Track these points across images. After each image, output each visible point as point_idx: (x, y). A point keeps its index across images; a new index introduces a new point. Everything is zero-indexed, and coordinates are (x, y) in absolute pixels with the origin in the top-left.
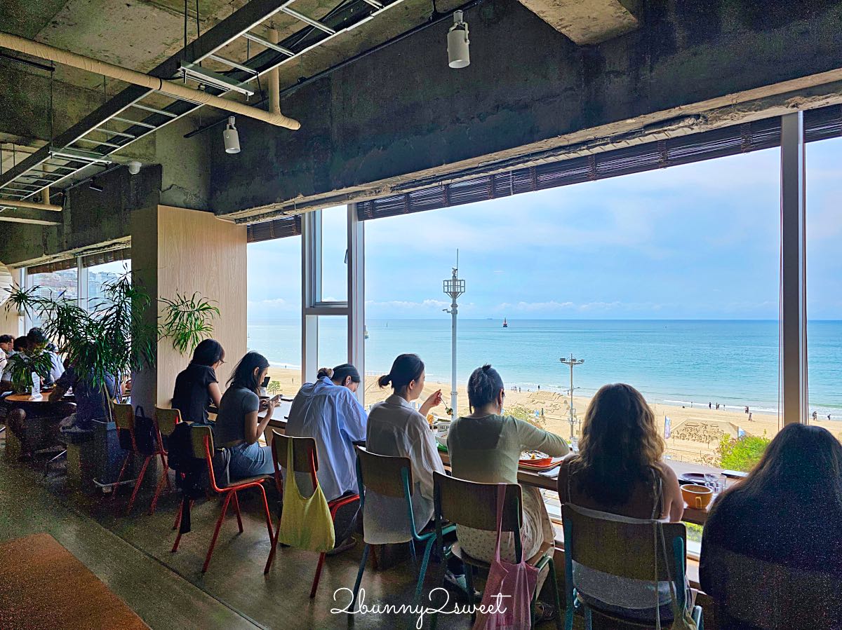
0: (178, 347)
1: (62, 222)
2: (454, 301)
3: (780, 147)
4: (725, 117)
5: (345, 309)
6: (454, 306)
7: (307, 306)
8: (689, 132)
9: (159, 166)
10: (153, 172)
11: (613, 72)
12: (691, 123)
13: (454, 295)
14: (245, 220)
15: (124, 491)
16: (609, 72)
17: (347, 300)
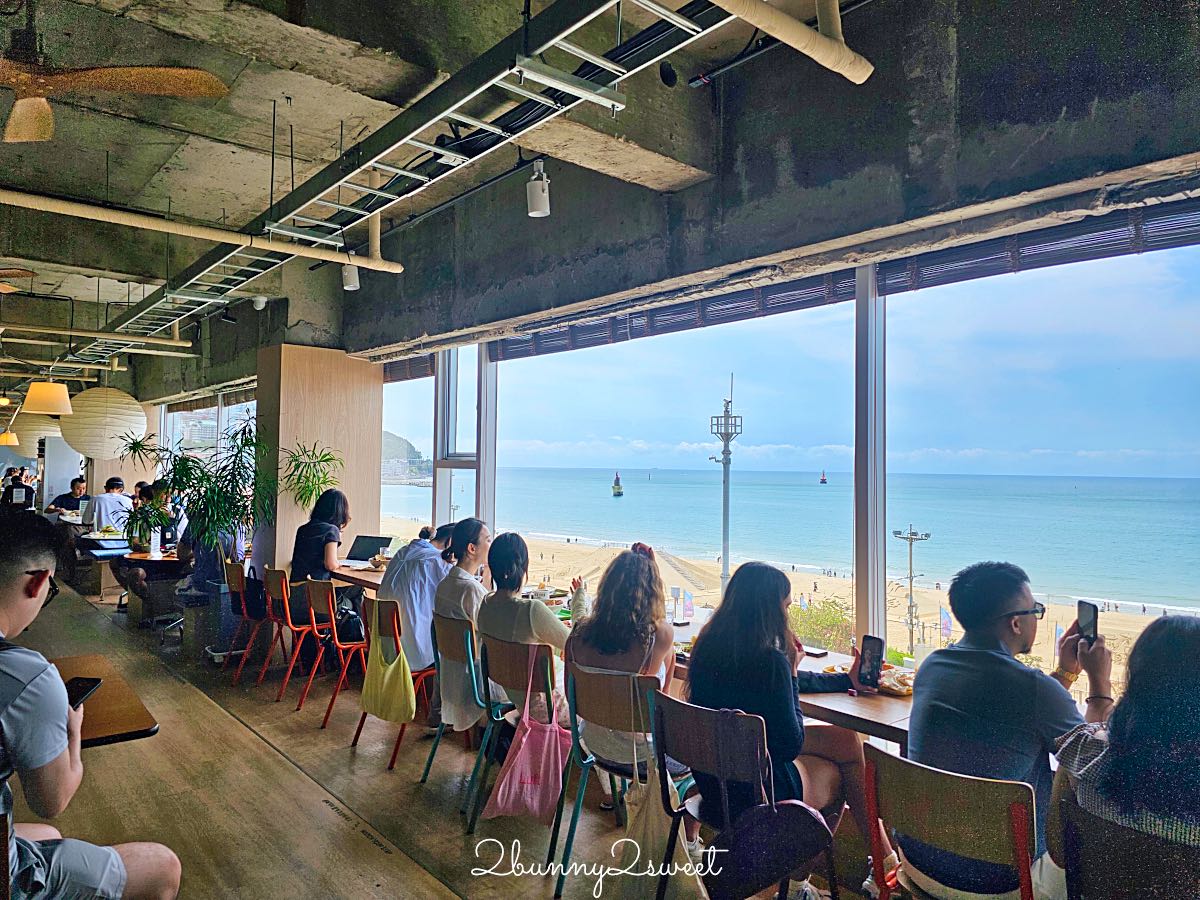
0: (300, 503)
1: (201, 354)
2: (726, 446)
3: (854, 301)
4: (797, 269)
5: (473, 463)
6: (726, 452)
7: (438, 458)
8: (769, 282)
9: (286, 300)
10: (279, 306)
11: (692, 221)
12: (769, 274)
13: (727, 437)
14: (379, 358)
15: (233, 661)
16: (688, 221)
17: (475, 451)
